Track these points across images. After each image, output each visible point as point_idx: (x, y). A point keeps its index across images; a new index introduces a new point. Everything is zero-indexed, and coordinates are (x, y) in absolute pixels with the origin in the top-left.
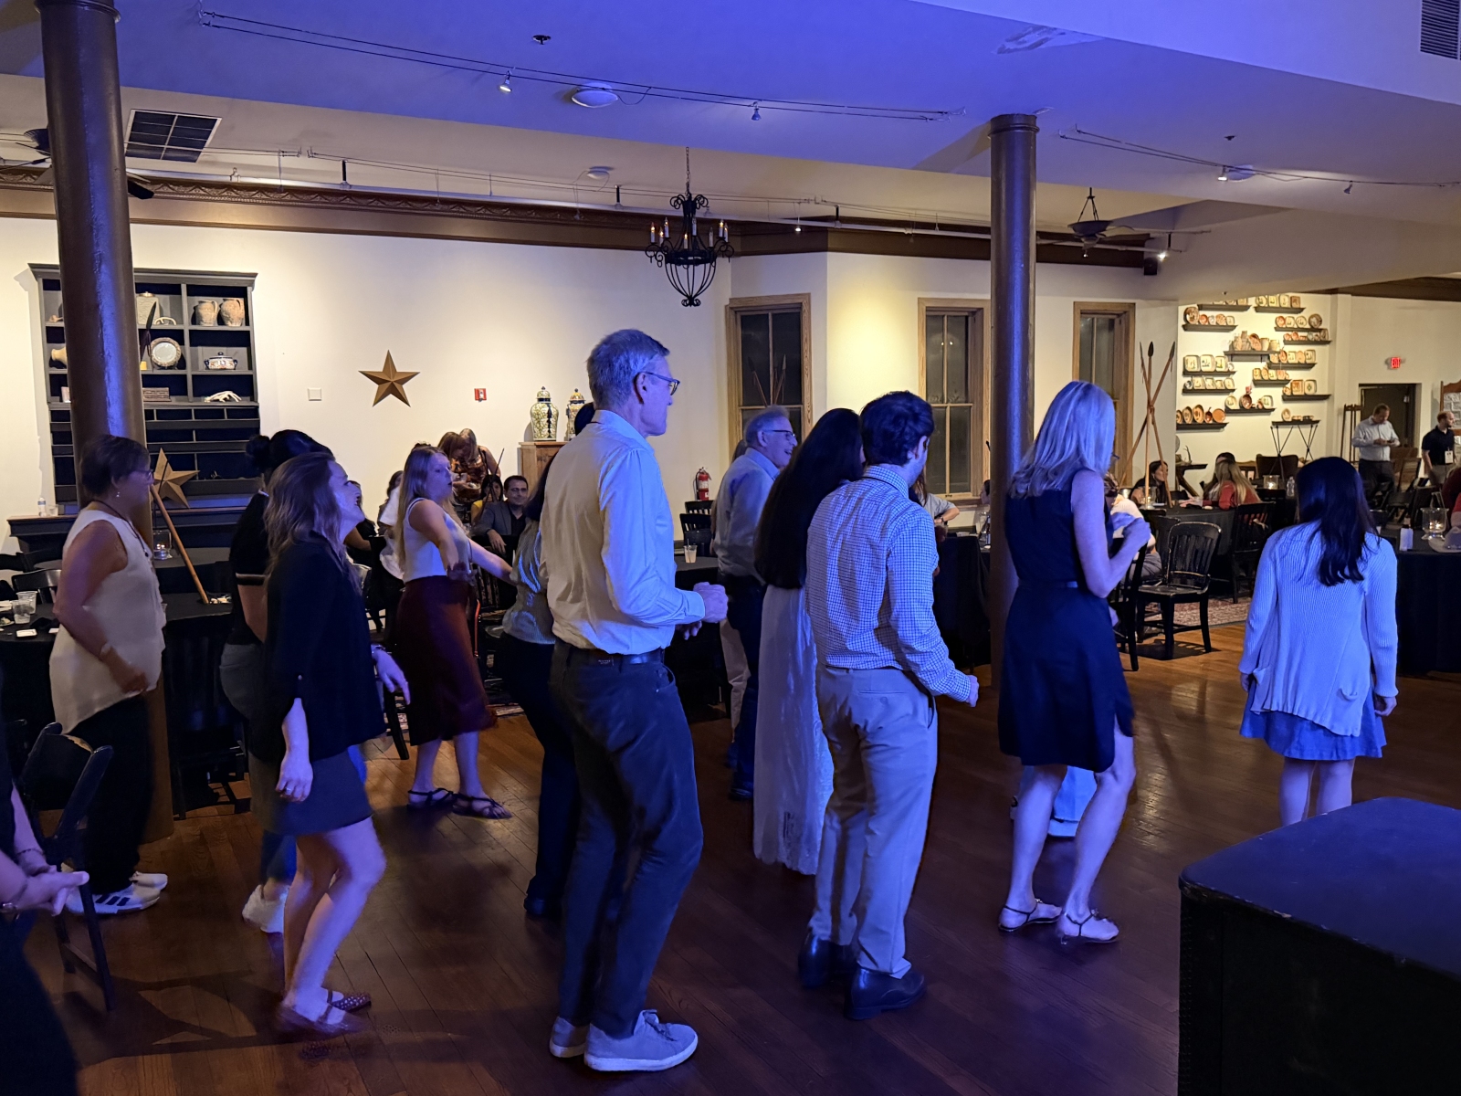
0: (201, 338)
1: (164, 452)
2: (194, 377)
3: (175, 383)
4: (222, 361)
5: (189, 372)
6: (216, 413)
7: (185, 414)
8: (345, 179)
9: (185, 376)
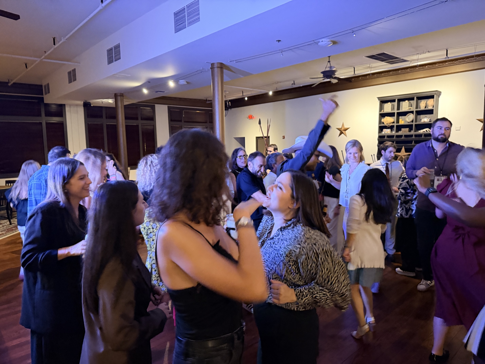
0: (420, 113)
1: (404, 147)
2: (415, 125)
3: (410, 127)
4: (425, 119)
5: (414, 123)
6: (420, 135)
7: (411, 136)
8: (447, 55)
9: (412, 125)
